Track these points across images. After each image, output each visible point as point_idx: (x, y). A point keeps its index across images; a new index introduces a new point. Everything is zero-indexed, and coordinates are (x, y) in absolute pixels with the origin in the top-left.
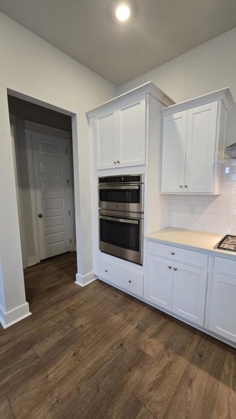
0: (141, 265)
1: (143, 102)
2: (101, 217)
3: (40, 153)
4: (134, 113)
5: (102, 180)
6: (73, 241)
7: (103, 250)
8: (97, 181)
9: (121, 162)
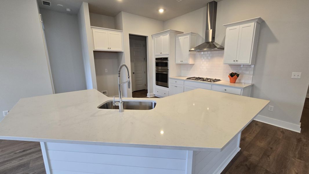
0: (168, 87)
1: (168, 35)
2: (156, 72)
3: (134, 47)
4: (165, 38)
5: (156, 59)
6: (146, 85)
7: (157, 84)
8: (155, 59)
9: (162, 53)
